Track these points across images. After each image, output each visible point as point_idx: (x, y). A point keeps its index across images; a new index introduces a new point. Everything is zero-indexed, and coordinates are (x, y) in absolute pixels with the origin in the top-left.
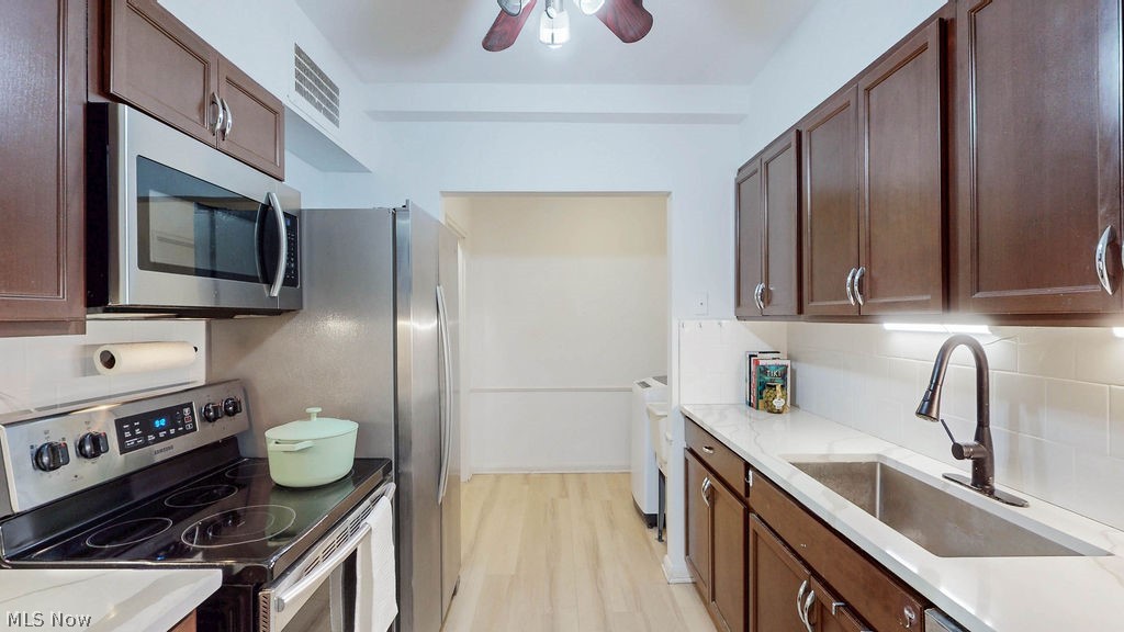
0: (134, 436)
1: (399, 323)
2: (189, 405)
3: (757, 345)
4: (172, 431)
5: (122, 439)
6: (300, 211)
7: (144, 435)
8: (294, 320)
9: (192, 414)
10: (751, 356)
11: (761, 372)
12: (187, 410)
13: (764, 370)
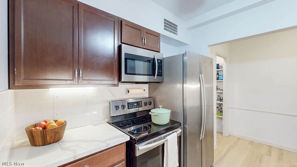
0: (130, 106)
1: (184, 85)
2: (141, 102)
4: (138, 106)
5: (128, 107)
6: (163, 58)
7: (132, 106)
8: (162, 84)
9: (142, 103)
12: (141, 103)
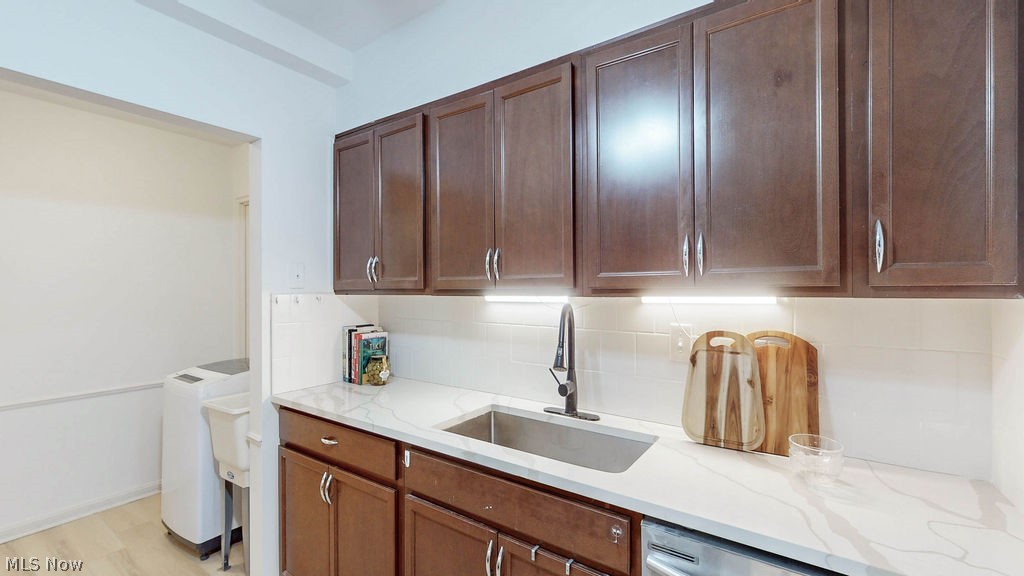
3: (354, 320)
10: (350, 331)
11: (365, 346)
13: (367, 344)
